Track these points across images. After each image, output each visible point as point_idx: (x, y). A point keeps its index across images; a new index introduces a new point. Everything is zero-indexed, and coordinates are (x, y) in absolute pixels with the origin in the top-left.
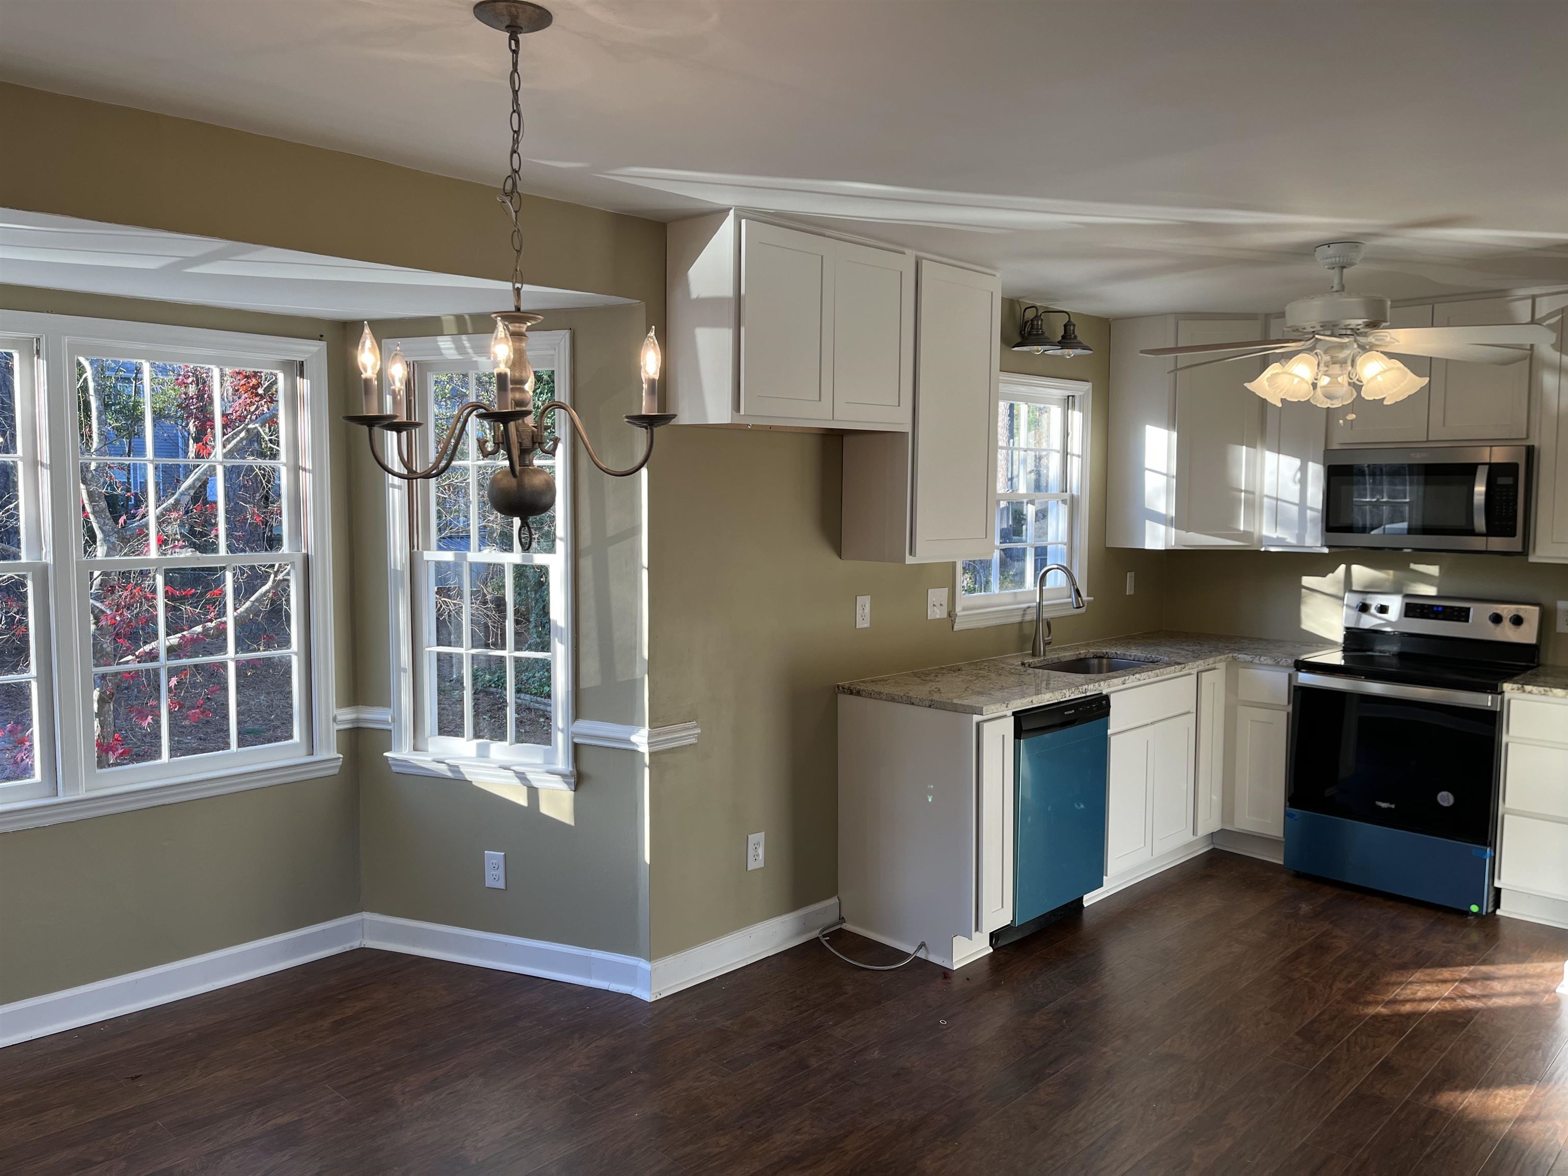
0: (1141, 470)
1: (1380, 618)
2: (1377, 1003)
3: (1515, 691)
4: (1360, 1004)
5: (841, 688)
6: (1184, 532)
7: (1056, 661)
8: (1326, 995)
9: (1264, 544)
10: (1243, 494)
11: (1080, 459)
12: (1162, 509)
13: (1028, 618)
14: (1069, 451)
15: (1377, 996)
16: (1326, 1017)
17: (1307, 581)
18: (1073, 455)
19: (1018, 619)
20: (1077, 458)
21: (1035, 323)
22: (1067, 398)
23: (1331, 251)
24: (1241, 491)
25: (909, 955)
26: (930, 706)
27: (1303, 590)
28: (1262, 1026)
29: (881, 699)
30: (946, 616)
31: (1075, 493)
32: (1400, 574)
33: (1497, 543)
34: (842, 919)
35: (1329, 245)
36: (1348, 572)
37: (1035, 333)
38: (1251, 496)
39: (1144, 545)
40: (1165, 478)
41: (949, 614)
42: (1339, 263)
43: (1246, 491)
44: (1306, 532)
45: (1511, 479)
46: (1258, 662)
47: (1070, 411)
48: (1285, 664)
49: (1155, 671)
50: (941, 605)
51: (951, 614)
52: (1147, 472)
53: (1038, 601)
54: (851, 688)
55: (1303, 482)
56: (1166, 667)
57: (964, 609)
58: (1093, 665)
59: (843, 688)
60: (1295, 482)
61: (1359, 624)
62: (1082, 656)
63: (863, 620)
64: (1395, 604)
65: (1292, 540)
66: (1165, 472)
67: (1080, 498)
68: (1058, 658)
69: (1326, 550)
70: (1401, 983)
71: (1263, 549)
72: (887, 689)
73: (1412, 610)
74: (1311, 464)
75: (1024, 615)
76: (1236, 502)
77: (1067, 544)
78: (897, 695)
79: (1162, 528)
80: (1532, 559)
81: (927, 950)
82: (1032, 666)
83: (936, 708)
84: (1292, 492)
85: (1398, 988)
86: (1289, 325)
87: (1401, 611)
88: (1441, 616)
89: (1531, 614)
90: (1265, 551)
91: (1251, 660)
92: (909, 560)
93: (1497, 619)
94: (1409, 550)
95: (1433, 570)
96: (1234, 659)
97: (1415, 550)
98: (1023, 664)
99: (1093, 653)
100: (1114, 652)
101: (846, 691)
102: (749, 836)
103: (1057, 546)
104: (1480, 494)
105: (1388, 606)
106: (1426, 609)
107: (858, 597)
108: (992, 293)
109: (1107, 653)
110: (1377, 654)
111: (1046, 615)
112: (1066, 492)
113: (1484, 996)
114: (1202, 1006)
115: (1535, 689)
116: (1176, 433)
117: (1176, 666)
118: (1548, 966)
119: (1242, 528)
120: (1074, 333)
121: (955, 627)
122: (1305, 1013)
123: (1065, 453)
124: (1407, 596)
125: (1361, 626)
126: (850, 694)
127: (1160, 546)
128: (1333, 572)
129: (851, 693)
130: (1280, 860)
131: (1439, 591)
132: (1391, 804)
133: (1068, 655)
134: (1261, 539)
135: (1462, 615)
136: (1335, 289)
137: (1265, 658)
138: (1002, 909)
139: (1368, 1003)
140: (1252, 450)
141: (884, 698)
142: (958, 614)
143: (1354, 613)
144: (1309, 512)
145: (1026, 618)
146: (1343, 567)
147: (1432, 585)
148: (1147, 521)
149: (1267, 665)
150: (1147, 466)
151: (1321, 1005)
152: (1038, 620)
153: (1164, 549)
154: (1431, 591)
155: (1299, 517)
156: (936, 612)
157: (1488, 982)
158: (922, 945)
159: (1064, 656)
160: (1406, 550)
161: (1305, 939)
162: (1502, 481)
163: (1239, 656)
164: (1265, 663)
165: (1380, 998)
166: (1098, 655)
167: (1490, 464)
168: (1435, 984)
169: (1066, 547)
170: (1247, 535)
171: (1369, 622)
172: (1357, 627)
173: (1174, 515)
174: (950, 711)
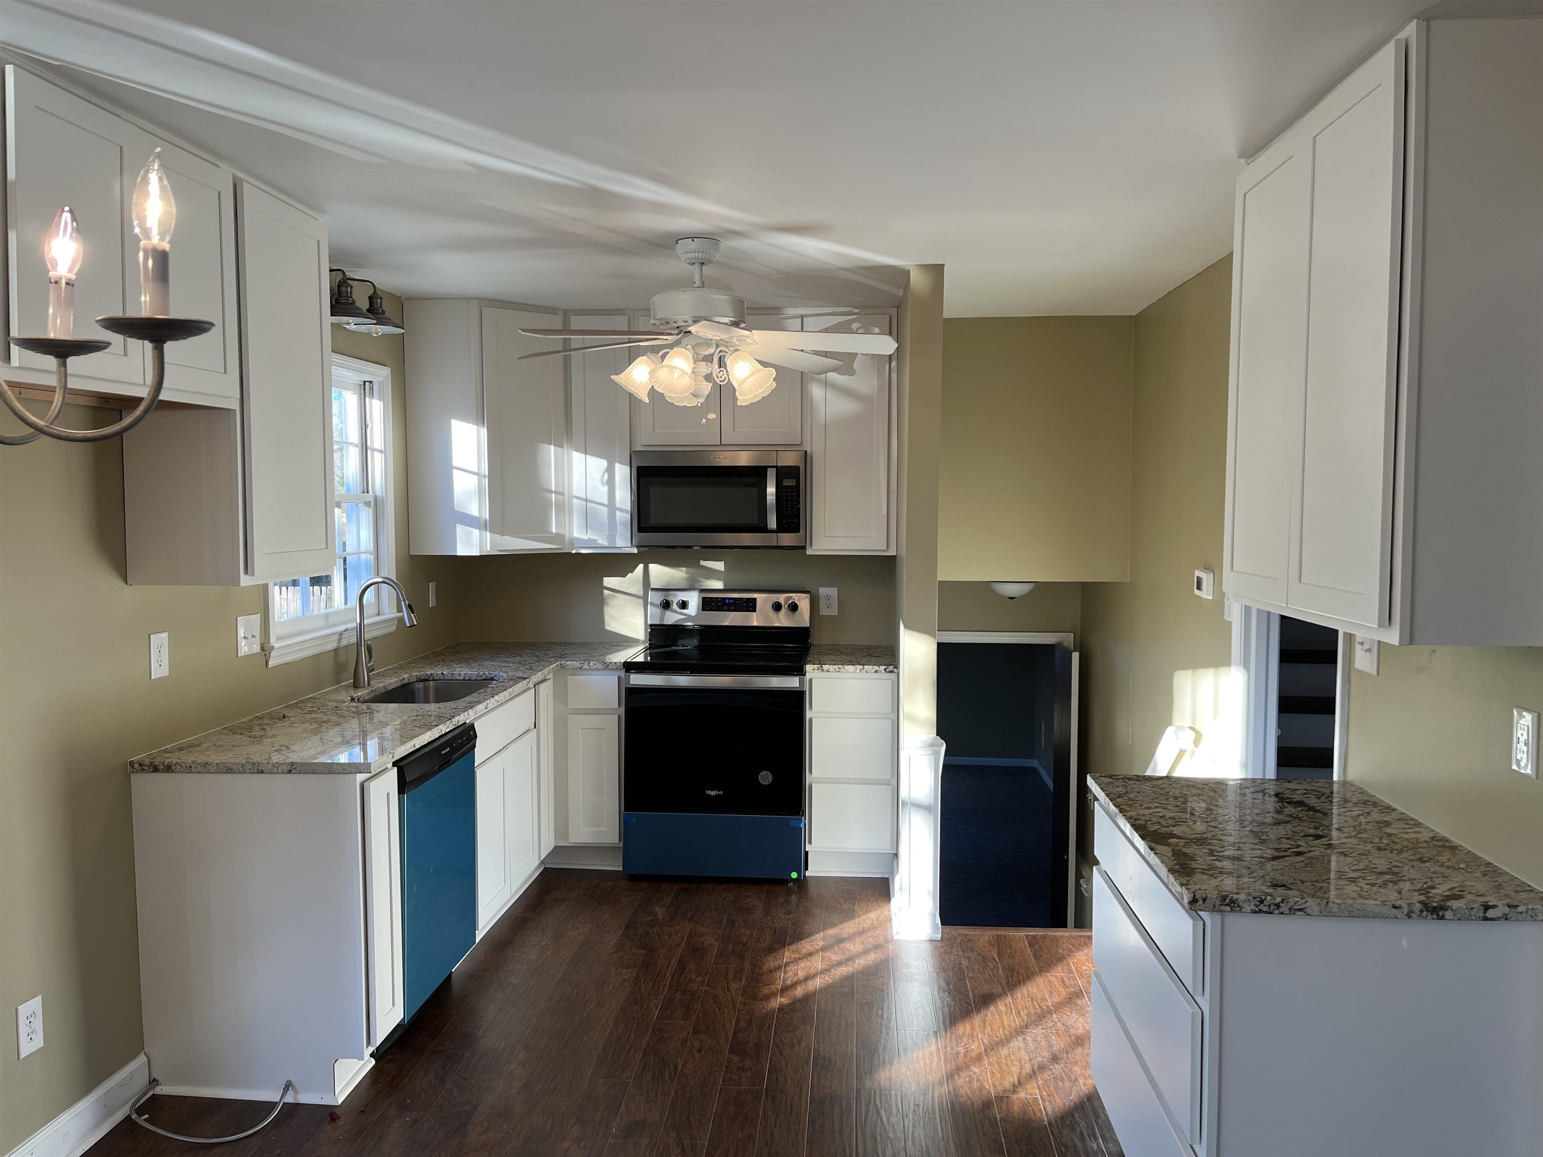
0: (448, 468)
1: (681, 614)
2: (774, 994)
3: (816, 671)
4: (761, 1000)
5: (136, 766)
6: (499, 536)
7: (383, 691)
8: (730, 1000)
9: (575, 546)
10: (553, 494)
11: (383, 455)
12: (474, 511)
13: (344, 643)
14: (369, 444)
15: (771, 987)
16: (743, 1024)
17: (609, 581)
18: (373, 450)
19: (332, 646)
20: (379, 454)
21: (344, 289)
22: (362, 383)
23: (692, 245)
24: (552, 492)
25: (273, 1105)
26: (290, 772)
27: (606, 592)
28: (697, 1054)
29: (208, 772)
30: (259, 650)
31: (379, 494)
32: (693, 571)
33: (787, 539)
34: (154, 1082)
35: (693, 238)
36: (646, 571)
37: (344, 301)
38: (561, 497)
39: (456, 552)
40: (476, 477)
41: (263, 647)
42: (702, 258)
43: (556, 492)
44: (617, 533)
45: (794, 480)
46: (588, 667)
47: (367, 399)
48: (615, 668)
49: (509, 690)
50: (253, 636)
51: (266, 649)
52: (455, 471)
53: (358, 621)
54: (155, 763)
55: (611, 483)
56: (515, 685)
57: (279, 639)
58: (419, 689)
59: (141, 765)
60: (603, 484)
61: (663, 622)
62: (405, 682)
63: (160, 667)
64: (694, 600)
65: (603, 541)
66: (476, 471)
67: (385, 499)
68: (384, 687)
69: (635, 551)
70: (779, 968)
71: (574, 552)
72: (216, 758)
73: (708, 604)
74: (617, 465)
75: (340, 639)
76: (547, 504)
77: (373, 553)
78: (236, 763)
79: (476, 532)
80: (809, 552)
81: (295, 1090)
82: (361, 700)
83: (300, 773)
84: (601, 494)
85: (781, 972)
86: (658, 317)
87: (698, 606)
88: (732, 608)
89: (803, 601)
90: (576, 554)
91: (580, 666)
92: (245, 581)
93: (777, 607)
94: (698, 548)
95: (719, 566)
96: (563, 667)
97: (702, 547)
98: (353, 699)
99: (416, 676)
100: (440, 672)
101: (146, 768)
102: (19, 1008)
103: (360, 556)
104: (771, 495)
105: (688, 601)
106: (719, 602)
107: (152, 636)
108: (318, 242)
109: (432, 675)
110: (680, 648)
111: (368, 635)
112: (368, 492)
113: (848, 960)
114: (632, 1053)
115: (831, 668)
116: (485, 429)
117: (523, 682)
118: (873, 915)
119: (554, 531)
120: (381, 307)
121: (270, 663)
122: (724, 1026)
123: (364, 448)
124: (703, 591)
125: (665, 623)
126: (153, 771)
127: (475, 552)
128: (632, 572)
129: (156, 769)
130: (619, 866)
131: (725, 584)
132: (719, 791)
133: (392, 682)
134: (573, 541)
135: (750, 606)
136: (696, 285)
137: (594, 663)
138: (394, 1008)
139: (768, 997)
140: (560, 449)
141: (213, 770)
142: (276, 646)
143: (658, 611)
144: (618, 513)
145: (342, 643)
146: (641, 566)
147: (719, 579)
148: (458, 526)
149: (596, 669)
150: (455, 463)
151: (732, 1012)
152: (358, 645)
153: (478, 554)
154: (718, 585)
155: (609, 518)
156: (247, 647)
157: (842, 945)
158: (288, 1086)
159: (390, 684)
160: (694, 548)
161: (679, 945)
162: (787, 483)
163: (568, 663)
164: (595, 668)
165: (773, 988)
166: (422, 678)
167: (776, 467)
168: (805, 960)
169: (372, 557)
170: (559, 537)
171: (672, 618)
172: (661, 623)
173: (488, 518)
174: (321, 773)
